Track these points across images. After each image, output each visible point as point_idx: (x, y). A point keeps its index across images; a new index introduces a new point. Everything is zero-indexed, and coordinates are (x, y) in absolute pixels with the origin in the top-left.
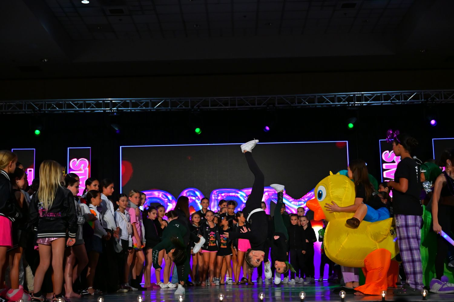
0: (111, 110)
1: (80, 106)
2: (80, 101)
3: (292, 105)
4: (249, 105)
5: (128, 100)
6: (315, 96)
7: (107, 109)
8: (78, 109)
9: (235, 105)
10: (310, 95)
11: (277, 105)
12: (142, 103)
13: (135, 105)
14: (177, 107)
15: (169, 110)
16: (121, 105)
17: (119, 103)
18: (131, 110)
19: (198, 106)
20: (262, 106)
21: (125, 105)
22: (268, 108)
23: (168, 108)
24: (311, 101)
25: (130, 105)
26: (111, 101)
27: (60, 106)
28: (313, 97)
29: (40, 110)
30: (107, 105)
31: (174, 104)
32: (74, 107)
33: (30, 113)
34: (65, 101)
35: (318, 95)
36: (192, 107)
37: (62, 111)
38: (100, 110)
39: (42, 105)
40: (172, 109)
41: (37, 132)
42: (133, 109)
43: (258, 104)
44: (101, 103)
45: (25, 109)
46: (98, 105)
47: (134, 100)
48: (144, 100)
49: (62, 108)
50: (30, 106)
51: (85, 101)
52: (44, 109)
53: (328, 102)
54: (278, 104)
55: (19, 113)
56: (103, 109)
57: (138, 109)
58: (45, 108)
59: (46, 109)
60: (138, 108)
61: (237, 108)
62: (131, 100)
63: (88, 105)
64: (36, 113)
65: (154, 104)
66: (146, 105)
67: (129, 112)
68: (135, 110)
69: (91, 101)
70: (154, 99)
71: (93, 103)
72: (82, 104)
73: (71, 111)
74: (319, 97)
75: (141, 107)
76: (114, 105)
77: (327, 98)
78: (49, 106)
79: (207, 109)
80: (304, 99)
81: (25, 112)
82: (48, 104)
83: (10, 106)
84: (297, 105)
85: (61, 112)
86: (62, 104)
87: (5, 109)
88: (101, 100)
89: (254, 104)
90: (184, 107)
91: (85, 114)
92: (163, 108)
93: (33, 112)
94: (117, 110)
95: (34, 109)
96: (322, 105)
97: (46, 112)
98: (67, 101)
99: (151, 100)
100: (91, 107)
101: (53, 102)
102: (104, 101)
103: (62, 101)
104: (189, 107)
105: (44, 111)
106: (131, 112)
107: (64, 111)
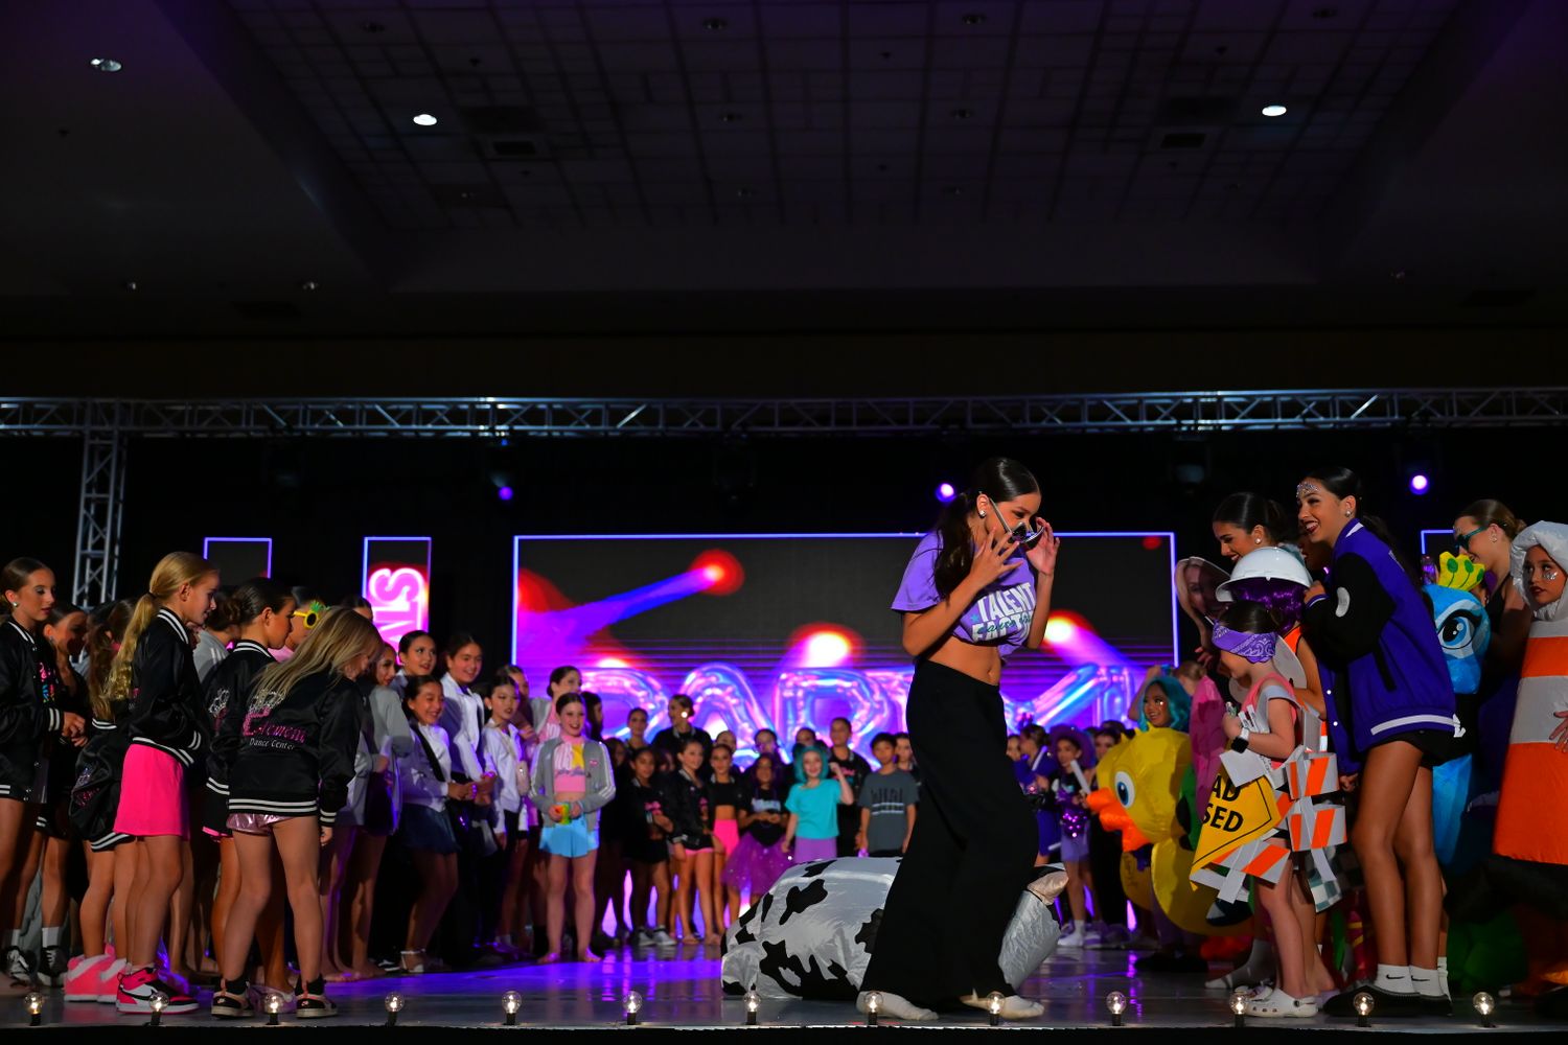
0: (492, 430)
1: (406, 418)
2: (406, 404)
3: (1014, 426)
4: (889, 423)
5: (542, 402)
6: (1082, 401)
7: (482, 428)
8: (397, 426)
9: (849, 423)
10: (1069, 398)
11: (970, 425)
12: (581, 412)
13: (561, 417)
14: (681, 424)
15: (658, 434)
16: (522, 416)
17: (516, 411)
18: (549, 432)
19: (744, 425)
20: (928, 426)
21: (534, 416)
22: (945, 433)
23: (656, 428)
24: (1070, 414)
25: (549, 416)
26: (494, 405)
27: (347, 416)
28: (1076, 403)
29: (289, 428)
30: (481, 417)
31: (674, 418)
32: (386, 422)
33: (261, 435)
34: (361, 403)
35: (1090, 398)
36: (726, 425)
37: (354, 431)
38: (462, 431)
39: (296, 412)
40: (668, 430)
42: (556, 430)
43: (916, 422)
44: (465, 411)
45: (248, 423)
46: (457, 417)
47: (558, 402)
48: (588, 404)
49: (354, 424)
50: (262, 417)
51: (419, 404)
52: (301, 426)
53: (1118, 418)
54: (975, 421)
55: (230, 435)
56: (469, 427)
57: (570, 430)
58: (304, 423)
59: (308, 426)
60: (572, 427)
61: (854, 432)
62: (550, 405)
63: (429, 416)
64: (278, 435)
65: (616, 416)
66: (594, 418)
67: (543, 439)
68: (561, 432)
69: (438, 404)
70: (615, 402)
71: (441, 410)
72: (409, 412)
73: (378, 431)
74: (1093, 403)
75: (580, 424)
76: (503, 416)
77: (1117, 407)
78: (317, 416)
79: (769, 432)
80: (1051, 409)
81: (247, 432)
82: (314, 412)
83: (204, 415)
84: (1028, 424)
85: (349, 434)
86: (353, 412)
87: (191, 422)
88: (464, 402)
89: (905, 422)
90: (702, 427)
91: (418, 440)
92: (642, 427)
93: (270, 434)
94: (511, 431)
95: (272, 423)
96: (1101, 428)
97: (309, 434)
98: (368, 403)
99: (607, 404)
100: (435, 420)
101: (329, 406)
102: (472, 404)
103: (352, 404)
104: (719, 427)
105: (303, 431)
106: (550, 438)
107: (359, 431)
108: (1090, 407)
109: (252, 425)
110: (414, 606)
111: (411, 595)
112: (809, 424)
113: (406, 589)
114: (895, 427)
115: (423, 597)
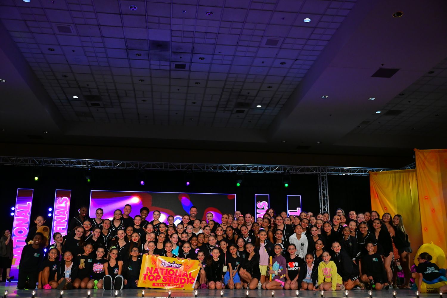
0: (87, 166)
1: (67, 163)
2: (67, 160)
3: (203, 170)
4: (175, 168)
5: (98, 161)
6: (217, 165)
7: (84, 166)
8: (65, 165)
9: (167, 168)
10: (214, 165)
11: (193, 169)
12: (107, 163)
13: (103, 164)
14: (130, 167)
15: (125, 169)
16: (94, 163)
17: (93, 162)
18: (100, 167)
19: (144, 167)
20: (184, 169)
21: (96, 164)
22: (188, 171)
23: (124, 167)
24: (215, 168)
25: (100, 164)
26: (88, 161)
27: (53, 162)
28: (216, 165)
29: (39, 164)
30: (84, 163)
31: (128, 165)
32: (62, 164)
33: (32, 165)
34: (57, 159)
35: (219, 165)
36: (140, 167)
37: (54, 165)
38: (80, 166)
39: (41, 160)
40: (127, 168)
41: (36, 178)
42: (101, 167)
43: (182, 168)
44: (81, 162)
45: (29, 163)
46: (79, 163)
47: (102, 161)
48: (109, 161)
49: (55, 164)
50: (33, 161)
51: (70, 160)
52: (42, 164)
53: (225, 169)
54: (194, 169)
55: (25, 165)
56: (81, 165)
57: (104, 167)
58: (43, 163)
59: (44, 164)
60: (105, 166)
61: (168, 170)
62: (100, 161)
63: (72, 163)
64: (37, 166)
65: (115, 164)
66: (110, 165)
67: (98, 169)
68: (103, 167)
69: (74, 160)
70: (115, 161)
71: (75, 162)
72: (68, 162)
73: (60, 166)
74: (220, 166)
75: (107, 166)
76: (89, 163)
77: (225, 167)
78: (46, 162)
79: (149, 169)
80: (211, 167)
81: (29, 164)
82: (45, 161)
83: (19, 160)
84: (206, 170)
85: (53, 166)
86: (54, 161)
87: (16, 162)
88: (81, 160)
89: (179, 168)
90: (134, 168)
91: (69, 168)
92: (121, 167)
93: (34, 165)
94: (91, 167)
95: (35, 163)
96: (221, 171)
97: (44, 166)
98: (58, 159)
99: (113, 162)
100: (74, 164)
101: (49, 160)
102: (83, 160)
103: (54, 159)
104: (138, 168)
105: (42, 165)
106: (100, 169)
107: (56, 165)
108: (219, 166)
109: (30, 163)
110: (66, 205)
111: (66, 203)
112: (158, 168)
113: (65, 201)
114: (177, 169)
115: (68, 203)
